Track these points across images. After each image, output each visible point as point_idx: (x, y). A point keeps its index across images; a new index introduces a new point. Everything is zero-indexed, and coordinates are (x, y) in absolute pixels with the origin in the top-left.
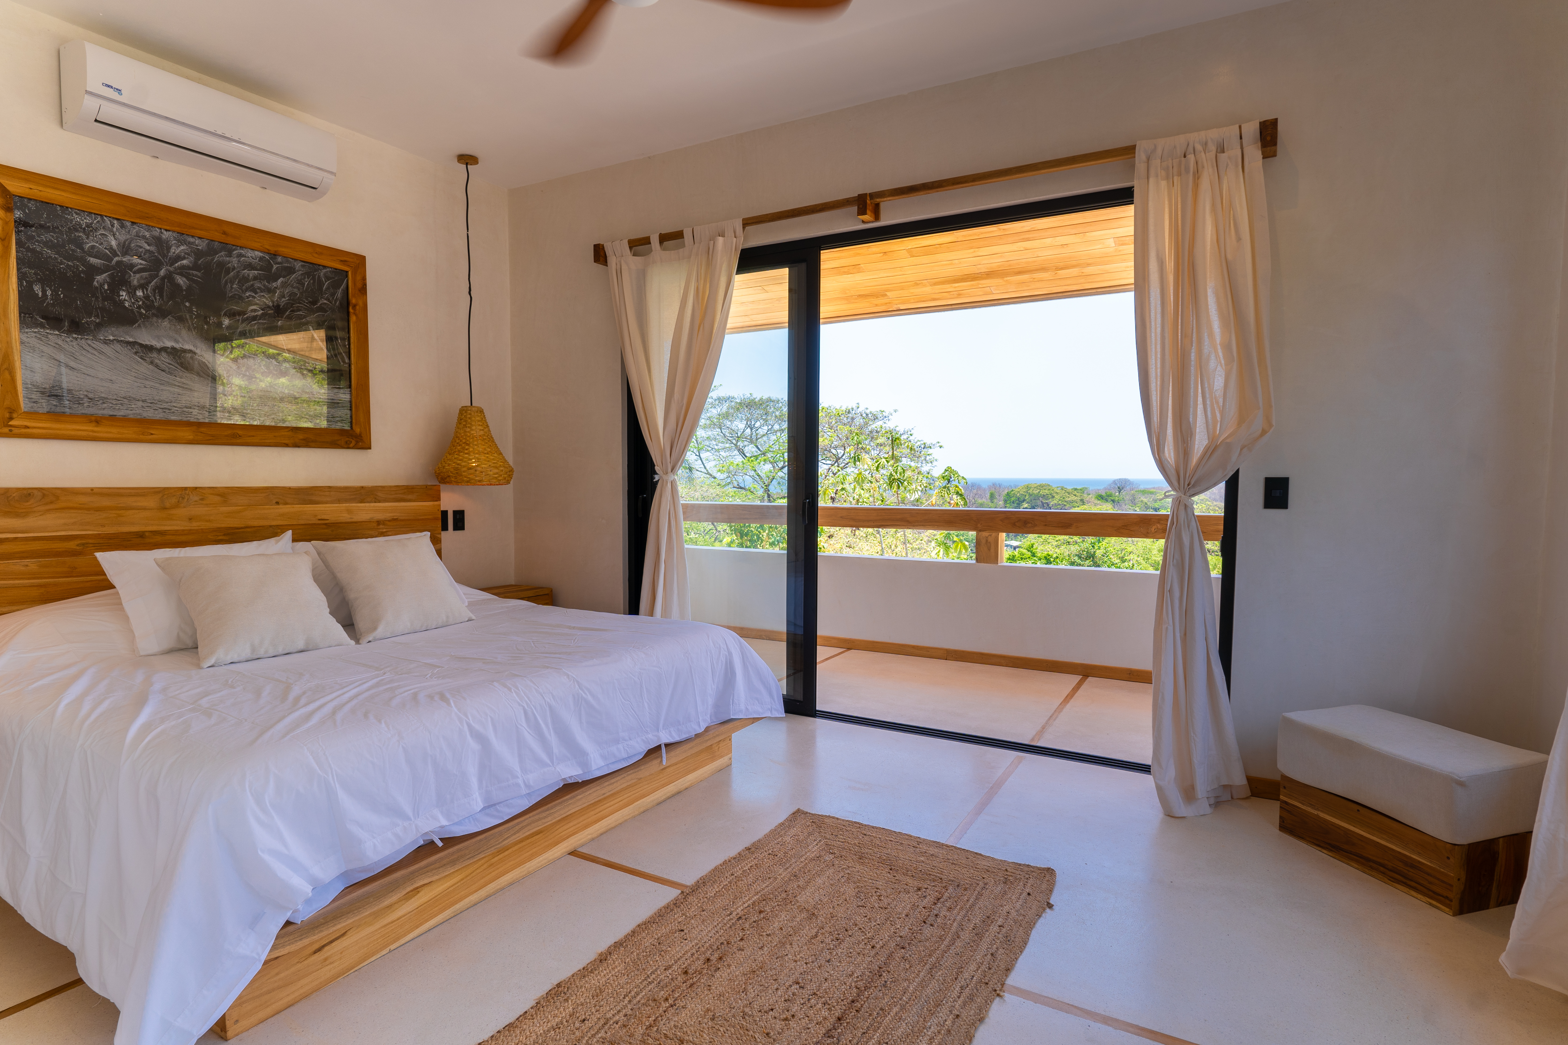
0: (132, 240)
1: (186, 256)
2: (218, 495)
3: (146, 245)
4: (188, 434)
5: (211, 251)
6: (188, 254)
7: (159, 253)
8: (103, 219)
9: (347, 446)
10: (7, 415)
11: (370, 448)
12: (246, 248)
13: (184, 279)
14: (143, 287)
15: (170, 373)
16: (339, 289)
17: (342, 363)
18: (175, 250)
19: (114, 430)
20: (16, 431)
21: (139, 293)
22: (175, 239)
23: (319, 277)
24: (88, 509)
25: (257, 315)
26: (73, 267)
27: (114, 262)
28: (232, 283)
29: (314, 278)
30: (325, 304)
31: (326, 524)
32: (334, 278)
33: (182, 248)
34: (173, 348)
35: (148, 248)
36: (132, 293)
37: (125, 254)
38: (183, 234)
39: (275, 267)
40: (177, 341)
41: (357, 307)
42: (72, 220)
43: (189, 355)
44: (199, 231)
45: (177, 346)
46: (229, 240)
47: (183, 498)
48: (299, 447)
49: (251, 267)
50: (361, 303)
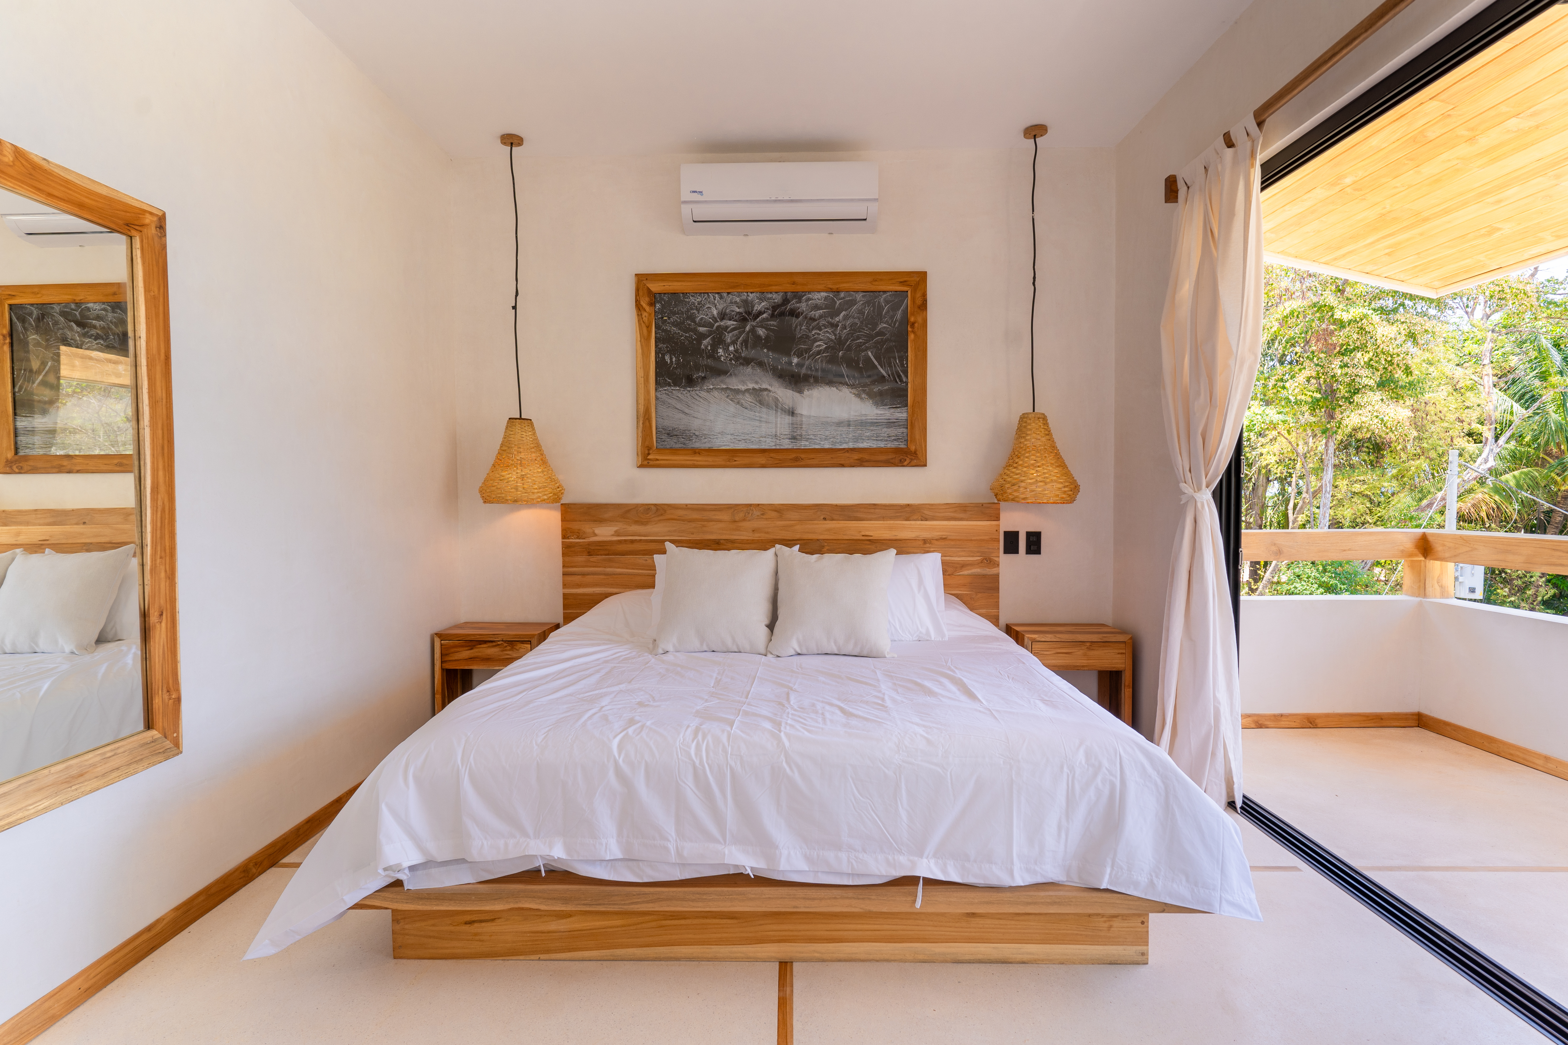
0: (727, 306)
1: (766, 310)
2: (776, 511)
3: (737, 308)
4: (762, 460)
5: (786, 301)
6: (768, 309)
7: (746, 313)
8: (708, 295)
9: (900, 464)
10: (647, 452)
11: (925, 465)
12: (813, 292)
13: (764, 330)
14: (734, 343)
15: (751, 410)
16: (898, 310)
17: (899, 383)
18: (758, 307)
19: (710, 459)
20: (651, 463)
21: (731, 348)
22: (758, 298)
23: (879, 303)
24: (683, 520)
25: (821, 350)
26: (689, 337)
27: (715, 327)
28: (801, 325)
29: (874, 306)
30: (885, 327)
31: (869, 540)
32: (894, 301)
33: (763, 304)
34: (754, 389)
35: (738, 310)
36: (726, 350)
37: (722, 319)
38: (764, 292)
39: (838, 303)
40: (757, 383)
41: (916, 325)
42: (689, 302)
43: (765, 393)
44: (774, 287)
45: (757, 387)
46: (799, 288)
47: (749, 513)
48: (853, 467)
49: (816, 307)
50: (920, 319)
